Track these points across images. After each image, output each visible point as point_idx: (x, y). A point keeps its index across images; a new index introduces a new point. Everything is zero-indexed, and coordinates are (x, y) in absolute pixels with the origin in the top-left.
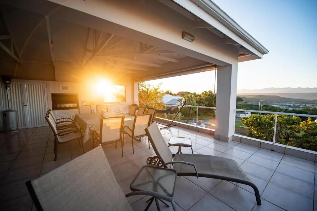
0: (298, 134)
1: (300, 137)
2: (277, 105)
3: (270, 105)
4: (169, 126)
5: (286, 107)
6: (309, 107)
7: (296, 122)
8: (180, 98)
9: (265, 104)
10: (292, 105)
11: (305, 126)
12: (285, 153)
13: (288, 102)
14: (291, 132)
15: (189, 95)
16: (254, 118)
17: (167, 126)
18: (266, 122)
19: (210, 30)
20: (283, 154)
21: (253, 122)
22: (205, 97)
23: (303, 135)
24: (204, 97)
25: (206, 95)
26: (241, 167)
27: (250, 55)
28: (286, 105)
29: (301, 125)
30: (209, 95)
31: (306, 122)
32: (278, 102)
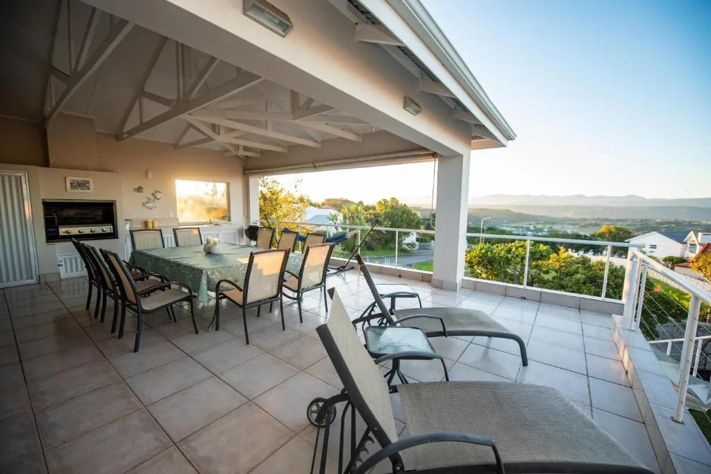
0: (546, 277)
1: (550, 281)
2: (508, 227)
3: (497, 227)
4: (341, 271)
5: (522, 231)
6: (557, 231)
7: (545, 256)
8: (334, 212)
9: (489, 226)
10: (531, 226)
11: (558, 261)
12: (540, 300)
13: (525, 221)
14: (536, 272)
15: (353, 207)
16: (483, 251)
17: (338, 269)
18: (501, 257)
19: (444, 99)
20: (538, 303)
21: (480, 257)
22: (384, 211)
23: (554, 278)
24: (381, 210)
25: (386, 207)
26: (492, 317)
27: (488, 139)
28: (522, 227)
29: (550, 261)
30: (392, 207)
31: (558, 255)
32: (509, 222)
